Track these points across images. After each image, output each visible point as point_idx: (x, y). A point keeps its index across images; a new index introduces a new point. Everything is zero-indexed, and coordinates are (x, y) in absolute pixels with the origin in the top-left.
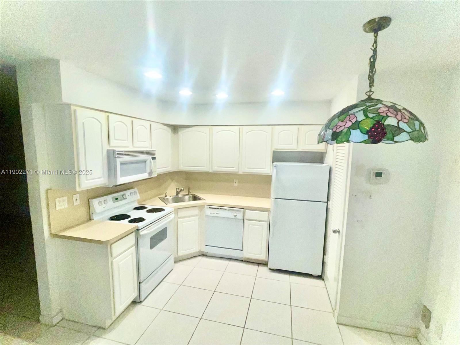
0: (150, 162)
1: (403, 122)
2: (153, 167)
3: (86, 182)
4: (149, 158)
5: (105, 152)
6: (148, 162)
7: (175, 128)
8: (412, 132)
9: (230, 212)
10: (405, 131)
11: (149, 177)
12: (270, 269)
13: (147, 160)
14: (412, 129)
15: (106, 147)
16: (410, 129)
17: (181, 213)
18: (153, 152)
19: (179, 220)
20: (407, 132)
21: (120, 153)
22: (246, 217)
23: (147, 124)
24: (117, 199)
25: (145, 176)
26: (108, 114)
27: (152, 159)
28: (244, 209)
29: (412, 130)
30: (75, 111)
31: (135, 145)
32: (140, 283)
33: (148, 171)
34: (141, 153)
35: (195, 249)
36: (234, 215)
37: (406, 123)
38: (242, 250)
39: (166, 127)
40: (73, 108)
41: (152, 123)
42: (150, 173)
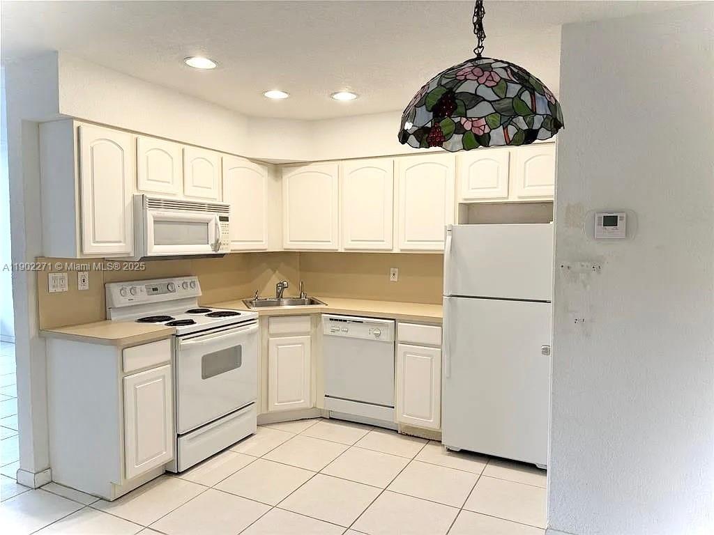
0: (216, 224)
1: (486, 86)
2: (221, 234)
3: (92, 244)
4: (215, 216)
5: (129, 200)
6: (212, 226)
7: (278, 169)
8: (498, 100)
9: (368, 328)
10: (484, 100)
11: (214, 253)
12: (449, 450)
13: (211, 220)
14: (497, 95)
15: (131, 191)
16: (495, 96)
17: (275, 327)
18: (226, 208)
19: (271, 339)
20: (488, 101)
21: (155, 203)
22: (400, 337)
23: (215, 157)
24: (155, 289)
25: (207, 249)
26: (135, 136)
27: (220, 220)
28: (394, 320)
29: (499, 97)
30: (78, 128)
31: (187, 193)
32: (179, 436)
33: (212, 241)
34: (199, 207)
35: (303, 402)
36: (375, 334)
37: (492, 87)
38: (393, 407)
39: (254, 166)
40: (76, 124)
41: (226, 157)
42: (217, 244)
